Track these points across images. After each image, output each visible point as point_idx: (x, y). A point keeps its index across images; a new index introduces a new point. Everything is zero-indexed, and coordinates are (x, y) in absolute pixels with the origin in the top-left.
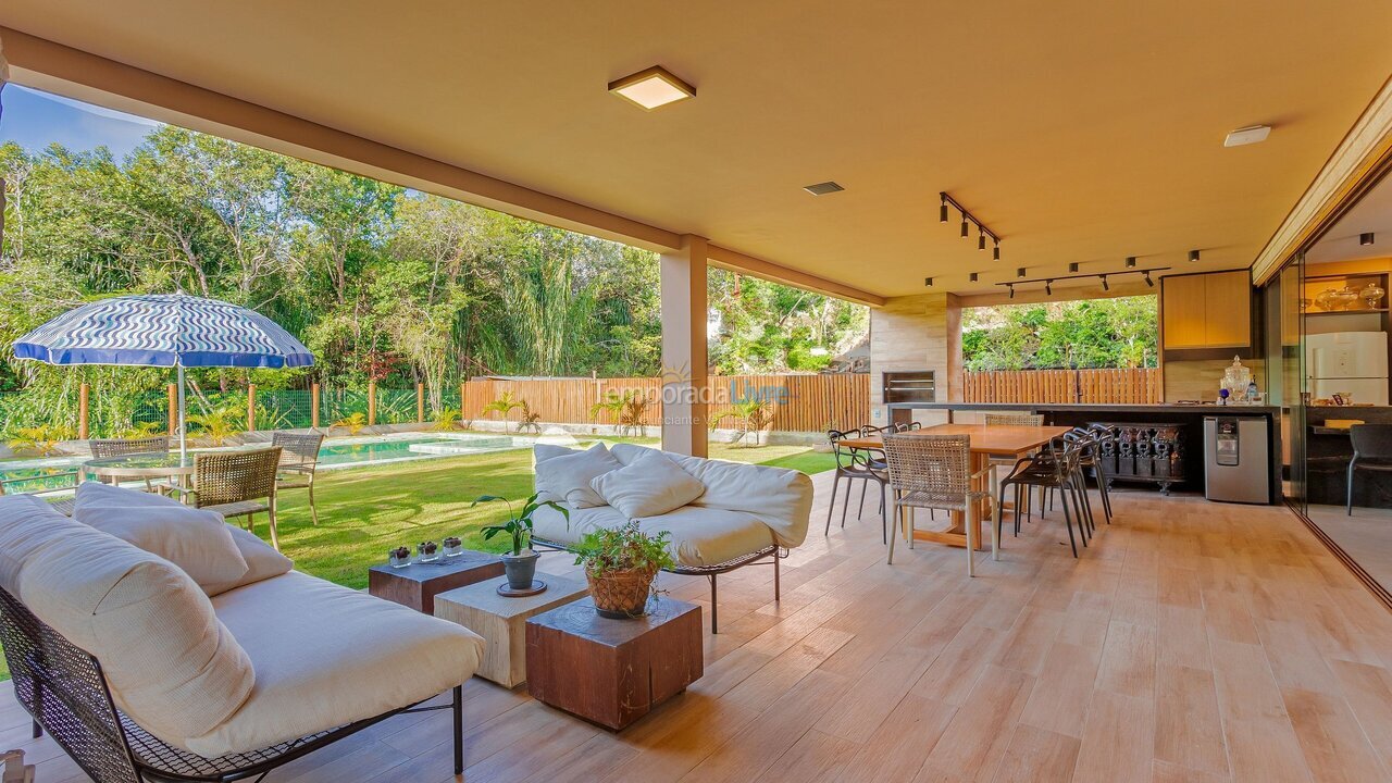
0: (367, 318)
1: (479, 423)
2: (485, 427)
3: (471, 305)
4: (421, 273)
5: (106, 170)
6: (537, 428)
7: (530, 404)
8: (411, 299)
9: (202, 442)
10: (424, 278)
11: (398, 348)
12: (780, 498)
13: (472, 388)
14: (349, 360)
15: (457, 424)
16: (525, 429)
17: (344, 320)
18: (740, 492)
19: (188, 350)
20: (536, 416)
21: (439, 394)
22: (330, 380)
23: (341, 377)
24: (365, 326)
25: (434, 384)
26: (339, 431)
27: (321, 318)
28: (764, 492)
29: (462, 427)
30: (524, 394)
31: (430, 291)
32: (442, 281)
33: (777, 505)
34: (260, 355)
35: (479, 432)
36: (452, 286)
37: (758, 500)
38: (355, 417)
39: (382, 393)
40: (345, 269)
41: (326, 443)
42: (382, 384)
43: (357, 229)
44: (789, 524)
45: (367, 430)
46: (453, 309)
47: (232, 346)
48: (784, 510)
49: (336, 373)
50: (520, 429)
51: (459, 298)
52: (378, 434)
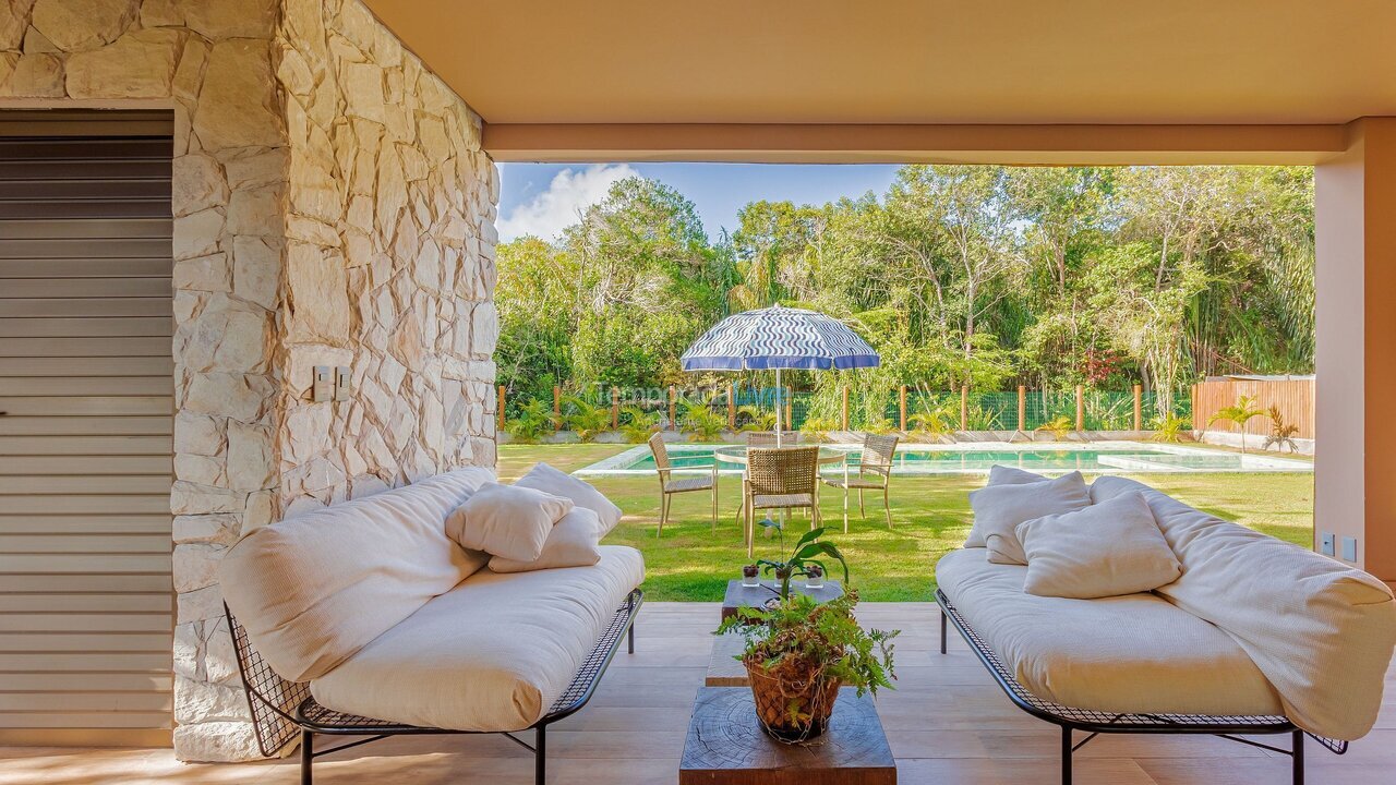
0: (1084, 313)
1: (1213, 435)
2: (1221, 440)
3: (1214, 285)
4: (1143, 255)
5: (870, 209)
6: (1293, 446)
7: (1284, 413)
8: (1132, 287)
9: (923, 438)
10: (1147, 261)
11: (1115, 344)
12: (1290, 623)
13: (1207, 390)
14: (1066, 360)
15: (1184, 434)
16: (1275, 446)
17: (1059, 319)
18: (1224, 591)
19: (777, 354)
20: (1292, 429)
21: (1168, 396)
22: (1050, 382)
23: (1058, 378)
24: (1082, 323)
25: (1162, 387)
26: (1043, 436)
27: (1038, 317)
28: (1264, 601)
29: (1192, 439)
30: (1274, 399)
31: (1159, 275)
32: (1172, 262)
33: (1284, 637)
34: (812, 358)
35: (1213, 447)
36: (1185, 266)
37: (1249, 616)
38: (1062, 420)
39: (1099, 395)
40: (1066, 263)
41: (899, 447)
42: (1101, 386)
43: (1079, 219)
44: (1306, 683)
45: (1073, 435)
46: (1184, 292)
47: (788, 350)
48: (1299, 651)
49: (1055, 374)
50: (1268, 445)
51: (1193, 277)
52: (1086, 441)
